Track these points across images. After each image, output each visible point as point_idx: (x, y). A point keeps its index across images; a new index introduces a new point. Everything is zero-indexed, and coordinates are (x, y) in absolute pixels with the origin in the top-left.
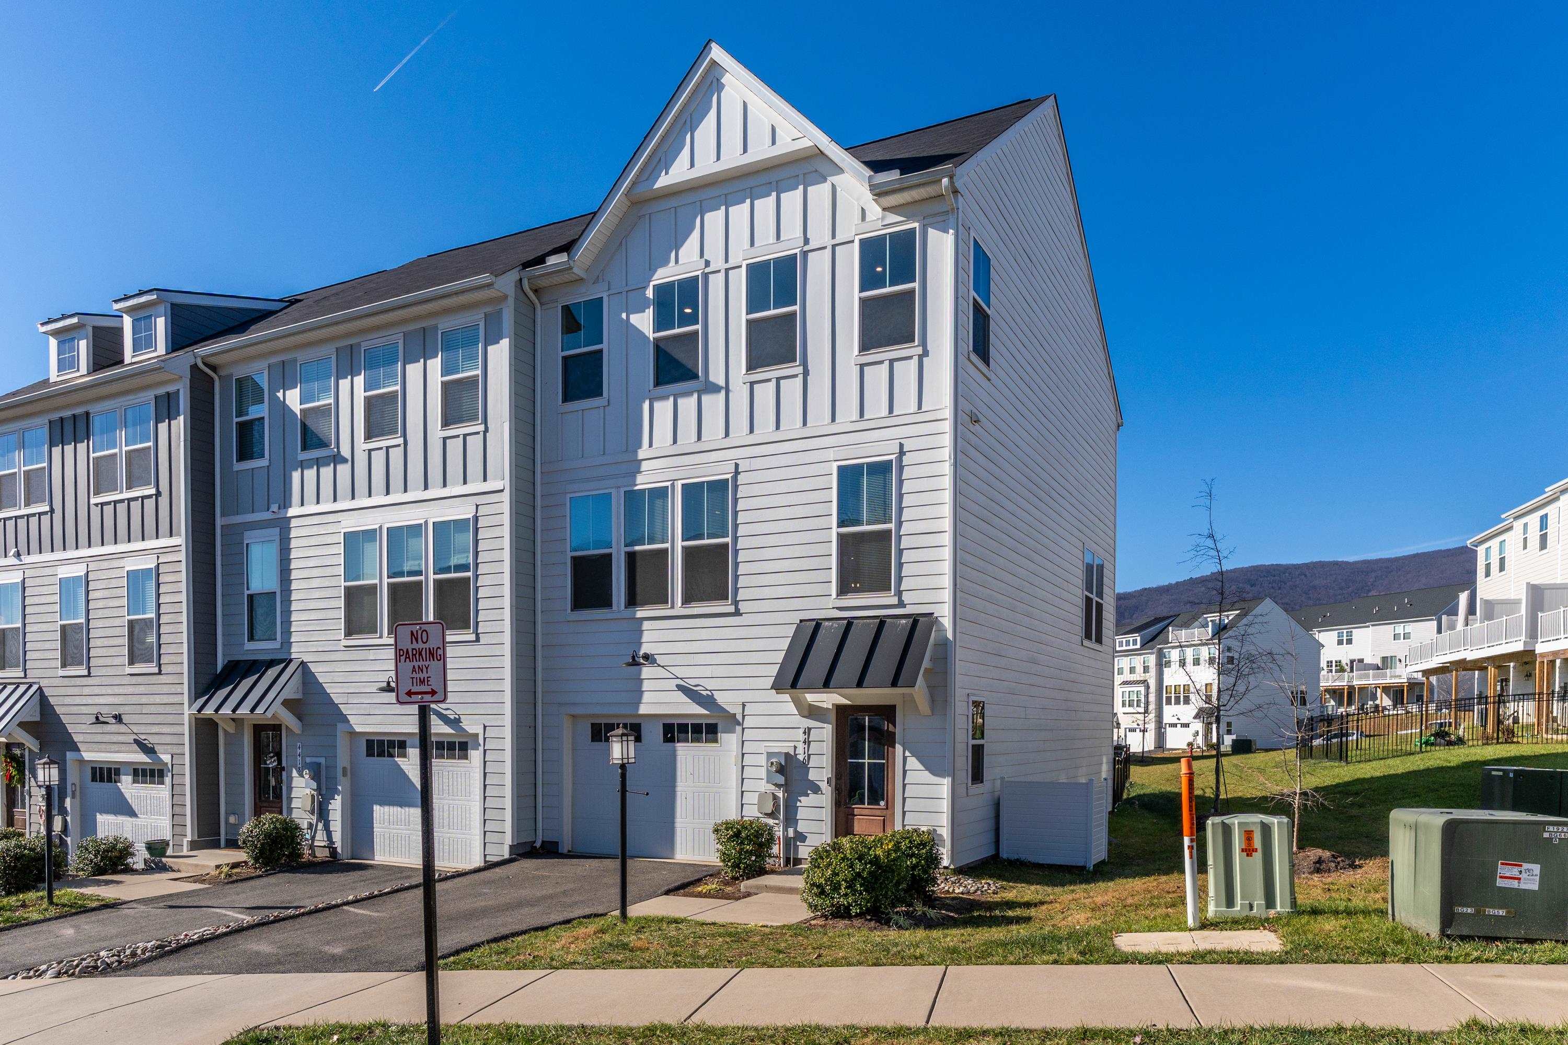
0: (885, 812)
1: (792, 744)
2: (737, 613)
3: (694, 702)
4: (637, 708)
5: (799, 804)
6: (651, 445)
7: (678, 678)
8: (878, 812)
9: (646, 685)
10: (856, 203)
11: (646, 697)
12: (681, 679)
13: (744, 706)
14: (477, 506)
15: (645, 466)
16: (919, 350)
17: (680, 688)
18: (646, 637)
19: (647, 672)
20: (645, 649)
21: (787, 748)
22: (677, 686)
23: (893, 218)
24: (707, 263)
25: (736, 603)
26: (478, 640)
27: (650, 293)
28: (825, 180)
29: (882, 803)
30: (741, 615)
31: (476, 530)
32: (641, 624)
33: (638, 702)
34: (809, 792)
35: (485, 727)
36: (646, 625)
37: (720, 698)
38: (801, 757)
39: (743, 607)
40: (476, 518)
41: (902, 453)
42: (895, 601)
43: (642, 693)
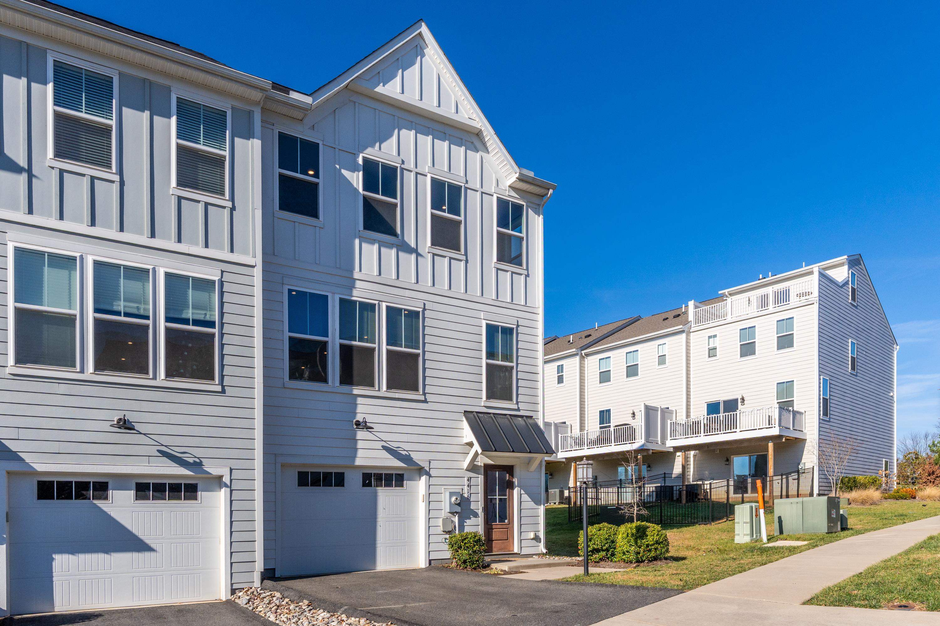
0: (508, 526)
1: (461, 487)
2: (425, 401)
3: (395, 458)
4: (354, 461)
5: (465, 524)
6: (360, 270)
7: (383, 441)
8: (504, 526)
9: (360, 444)
10: (494, 175)
11: (360, 453)
12: (385, 441)
13: (430, 462)
14: (222, 272)
15: (358, 284)
16: (526, 272)
17: (384, 448)
18: (360, 409)
19: (361, 434)
20: (359, 418)
21: (457, 489)
22: (383, 446)
23: (513, 194)
24: (403, 162)
25: (424, 394)
26: (223, 391)
27: (360, 161)
28: (477, 151)
29: (506, 521)
30: (427, 402)
31: (222, 293)
32: (356, 400)
33: (354, 457)
34: (471, 516)
35: (231, 470)
36: (360, 400)
37: (414, 456)
38: (466, 495)
39: (429, 398)
40: (222, 283)
41: (518, 326)
42: (515, 407)
43: (355, 450)
